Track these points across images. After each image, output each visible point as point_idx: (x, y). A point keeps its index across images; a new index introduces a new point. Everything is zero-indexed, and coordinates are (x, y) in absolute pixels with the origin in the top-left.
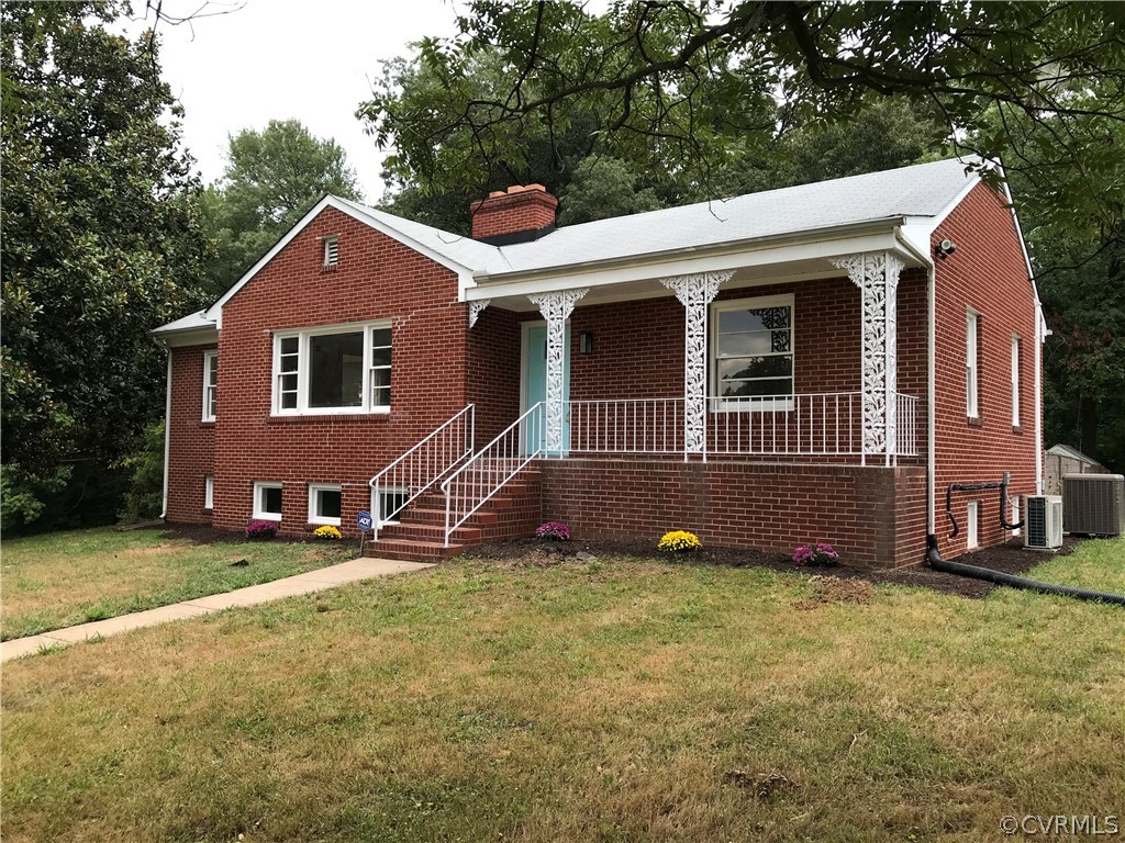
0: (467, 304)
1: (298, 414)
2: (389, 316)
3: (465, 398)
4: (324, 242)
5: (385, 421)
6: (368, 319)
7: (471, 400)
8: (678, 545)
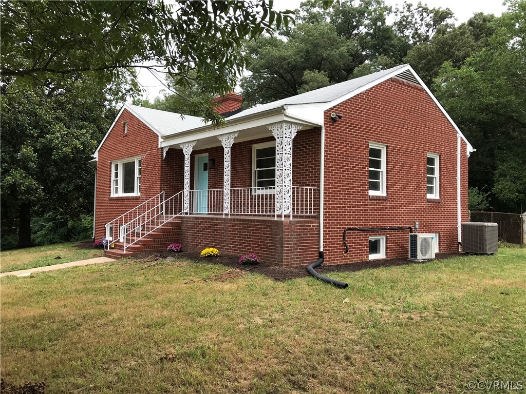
0: (162, 148)
1: (117, 196)
2: (140, 154)
3: (161, 189)
4: (125, 124)
5: (139, 199)
6: (136, 155)
7: (164, 190)
8: (206, 254)
